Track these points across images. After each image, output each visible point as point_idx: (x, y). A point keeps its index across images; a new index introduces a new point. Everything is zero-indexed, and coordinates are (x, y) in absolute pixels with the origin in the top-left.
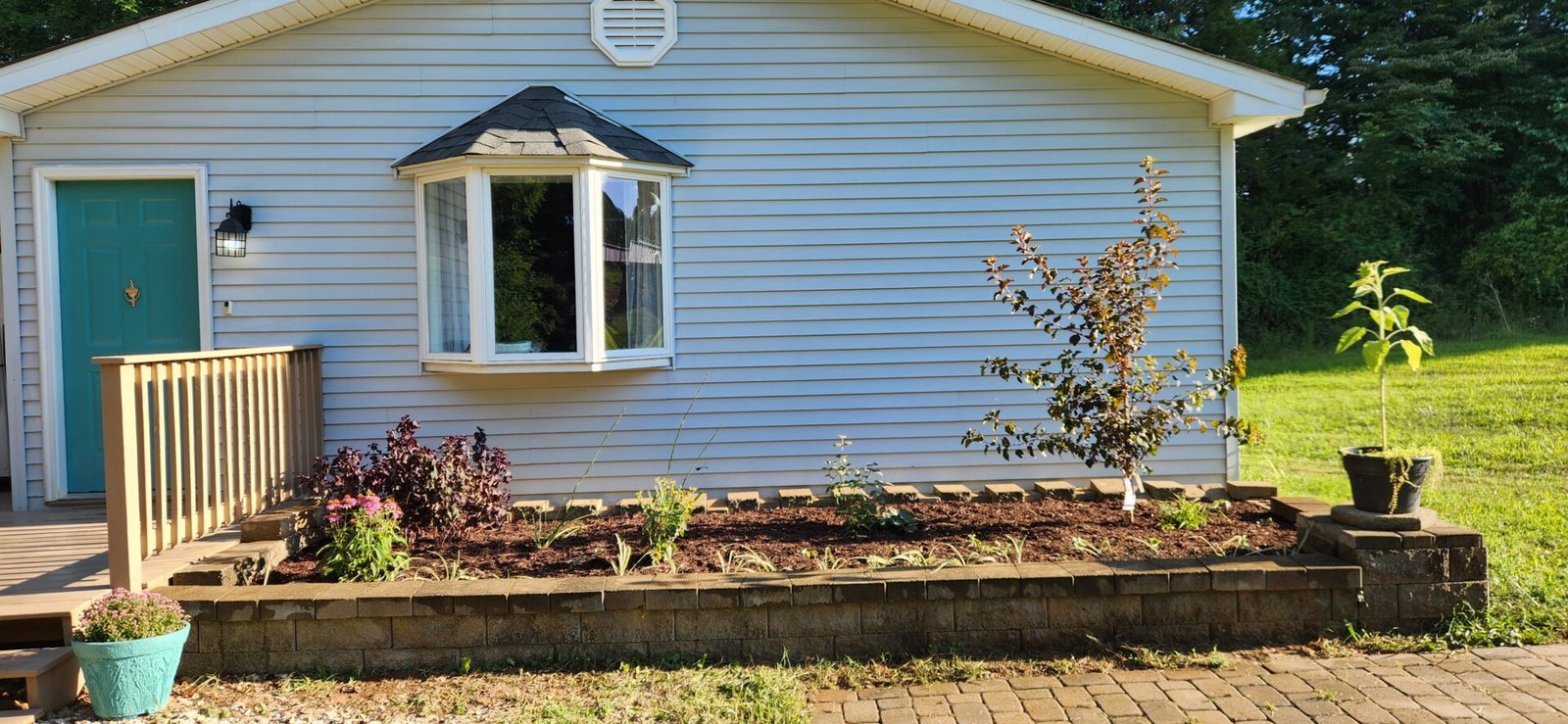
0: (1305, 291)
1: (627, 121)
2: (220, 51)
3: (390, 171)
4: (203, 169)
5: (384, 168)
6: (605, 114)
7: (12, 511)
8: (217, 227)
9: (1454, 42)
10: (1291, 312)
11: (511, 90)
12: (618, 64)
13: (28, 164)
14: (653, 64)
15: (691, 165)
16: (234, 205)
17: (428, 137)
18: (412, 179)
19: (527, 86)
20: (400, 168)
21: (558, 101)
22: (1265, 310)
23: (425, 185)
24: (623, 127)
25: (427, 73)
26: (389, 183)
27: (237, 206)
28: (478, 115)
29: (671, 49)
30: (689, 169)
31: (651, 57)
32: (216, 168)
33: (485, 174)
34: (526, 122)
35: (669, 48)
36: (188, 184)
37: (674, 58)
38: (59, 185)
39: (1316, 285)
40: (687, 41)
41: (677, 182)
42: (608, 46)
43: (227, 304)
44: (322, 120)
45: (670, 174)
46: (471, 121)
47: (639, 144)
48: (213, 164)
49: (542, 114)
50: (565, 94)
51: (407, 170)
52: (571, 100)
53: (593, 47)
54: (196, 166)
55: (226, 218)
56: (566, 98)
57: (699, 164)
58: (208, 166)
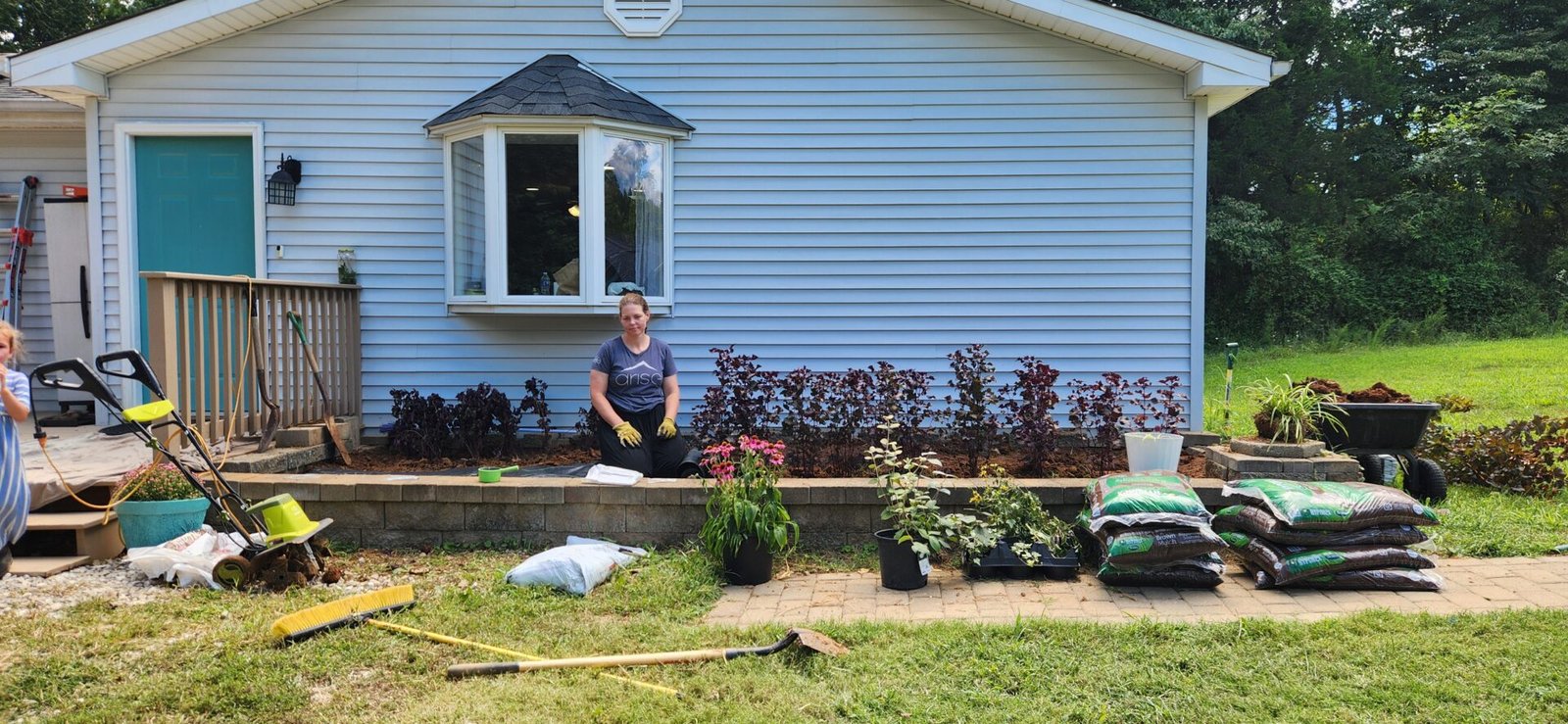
0: (1379, 289)
1: (634, 88)
2: (276, 21)
3: (421, 130)
4: (259, 126)
5: (418, 128)
6: (613, 80)
8: (270, 178)
9: (1551, 34)
10: (1364, 308)
11: (531, 59)
12: (628, 35)
13: (111, 120)
14: (659, 35)
15: (693, 129)
16: (285, 160)
17: (455, 101)
18: (441, 137)
19: (545, 54)
20: (431, 128)
21: (571, 68)
22: (1335, 305)
23: (453, 144)
24: (632, 93)
25: (457, 42)
26: (419, 142)
27: (288, 161)
28: (500, 80)
29: (677, 21)
30: (690, 133)
31: (655, 28)
32: (271, 126)
33: (500, 133)
34: (540, 86)
35: (674, 19)
36: (247, 140)
37: (679, 29)
38: (138, 140)
39: (1391, 281)
40: (691, 14)
41: (679, 144)
42: (619, 18)
43: (279, 248)
44: (366, 84)
45: (673, 137)
46: (494, 86)
47: (644, 108)
48: (267, 122)
49: (555, 80)
50: (579, 62)
51: (437, 130)
52: (584, 68)
53: (606, 19)
54: (254, 124)
55: (277, 170)
56: (579, 65)
57: (700, 128)
58: (264, 124)
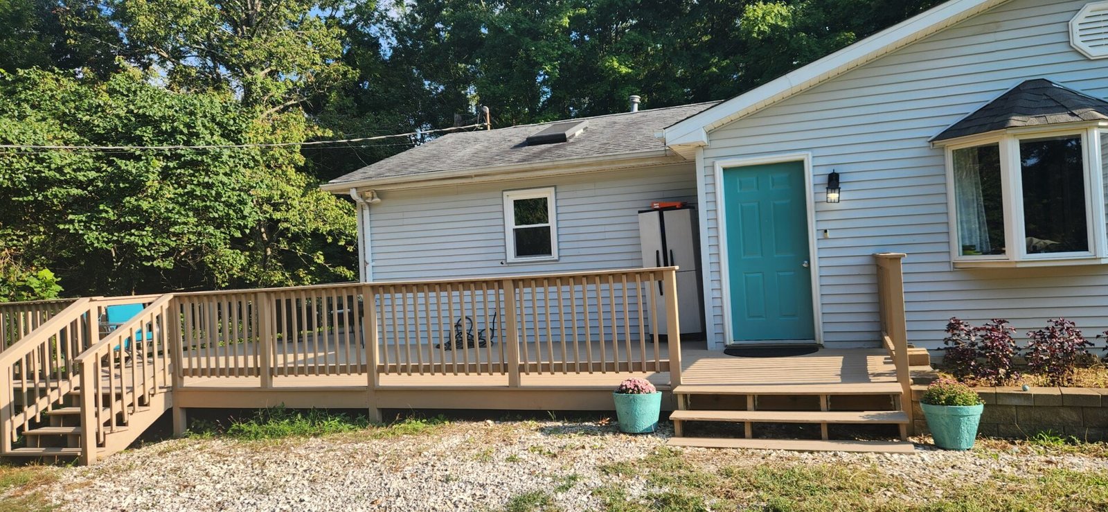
3: (927, 144)
5: (923, 143)
6: (1085, 92)
7: (707, 349)
11: (1011, 85)
12: (1093, 58)
13: (713, 160)
16: (829, 173)
17: (952, 121)
18: (943, 148)
19: (1023, 80)
20: (934, 142)
23: (953, 151)
24: (1098, 100)
26: (926, 152)
28: (990, 103)
32: (816, 152)
33: (1013, 139)
36: (800, 164)
38: (725, 170)
42: (1085, 48)
43: (825, 231)
46: (984, 107)
48: (810, 151)
49: (1046, 97)
50: (1052, 83)
51: (939, 143)
52: (1058, 86)
53: (1072, 50)
54: (806, 152)
56: (1053, 85)
